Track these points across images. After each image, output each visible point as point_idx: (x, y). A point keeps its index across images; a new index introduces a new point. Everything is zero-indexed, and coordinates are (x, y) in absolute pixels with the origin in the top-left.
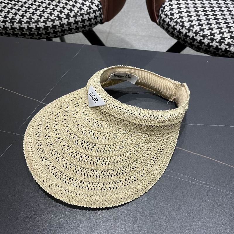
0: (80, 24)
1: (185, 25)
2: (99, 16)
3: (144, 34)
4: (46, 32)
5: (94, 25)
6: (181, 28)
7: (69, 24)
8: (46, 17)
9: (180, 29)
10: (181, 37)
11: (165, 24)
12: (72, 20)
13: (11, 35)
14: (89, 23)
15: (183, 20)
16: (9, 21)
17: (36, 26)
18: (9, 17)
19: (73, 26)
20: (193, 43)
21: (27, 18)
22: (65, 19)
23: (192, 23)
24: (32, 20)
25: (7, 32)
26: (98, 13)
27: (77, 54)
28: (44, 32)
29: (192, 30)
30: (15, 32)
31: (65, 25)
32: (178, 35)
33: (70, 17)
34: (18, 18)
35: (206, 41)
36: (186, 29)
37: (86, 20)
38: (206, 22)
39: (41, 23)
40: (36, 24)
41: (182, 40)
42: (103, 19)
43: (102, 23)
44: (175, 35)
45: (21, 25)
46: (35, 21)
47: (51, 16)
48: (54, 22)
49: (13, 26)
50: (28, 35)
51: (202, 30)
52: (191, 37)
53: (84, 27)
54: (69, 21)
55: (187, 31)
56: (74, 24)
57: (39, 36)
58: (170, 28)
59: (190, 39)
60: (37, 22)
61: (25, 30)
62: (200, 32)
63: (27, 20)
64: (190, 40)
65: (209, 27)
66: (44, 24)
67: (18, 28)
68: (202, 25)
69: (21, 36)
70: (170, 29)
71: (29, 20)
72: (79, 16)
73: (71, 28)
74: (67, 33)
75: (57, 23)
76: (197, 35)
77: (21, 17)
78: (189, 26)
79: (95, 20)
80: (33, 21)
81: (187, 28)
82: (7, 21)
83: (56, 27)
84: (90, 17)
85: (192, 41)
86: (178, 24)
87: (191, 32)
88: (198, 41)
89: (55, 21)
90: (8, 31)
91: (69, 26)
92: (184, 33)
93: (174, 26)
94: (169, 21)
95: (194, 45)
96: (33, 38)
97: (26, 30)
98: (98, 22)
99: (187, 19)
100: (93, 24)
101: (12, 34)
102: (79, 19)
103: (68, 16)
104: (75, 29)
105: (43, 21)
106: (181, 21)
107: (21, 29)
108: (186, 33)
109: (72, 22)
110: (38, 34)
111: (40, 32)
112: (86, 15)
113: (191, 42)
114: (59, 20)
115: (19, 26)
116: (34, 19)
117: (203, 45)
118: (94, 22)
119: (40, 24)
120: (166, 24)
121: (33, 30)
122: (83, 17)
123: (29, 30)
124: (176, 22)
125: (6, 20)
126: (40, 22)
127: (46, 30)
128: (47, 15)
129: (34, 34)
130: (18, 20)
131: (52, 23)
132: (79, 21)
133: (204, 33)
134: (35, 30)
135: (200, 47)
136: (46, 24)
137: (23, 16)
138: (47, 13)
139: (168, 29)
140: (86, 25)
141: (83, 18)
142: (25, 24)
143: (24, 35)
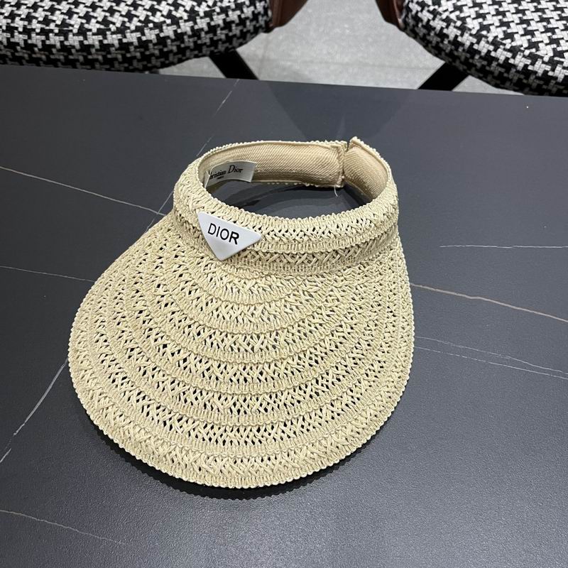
0: (221, 34)
1: (470, 26)
2: (262, 12)
3: (346, 60)
4: (142, 54)
5: (252, 34)
6: (459, 33)
7: (196, 33)
8: (142, 18)
9: (456, 36)
10: (460, 54)
11: (420, 25)
12: (202, 23)
13: (59, 64)
14: (241, 31)
15: (462, 15)
16: (56, 31)
17: (120, 40)
18: (54, 21)
19: (205, 39)
20: (487, 68)
21: (98, 22)
22: (186, 21)
23: (484, 20)
24: (111, 26)
25: (52, 57)
26: (260, 7)
27: (223, 102)
28: (138, 55)
29: (487, 37)
30: (71, 57)
31: (185, 37)
32: (451, 50)
33: (197, 17)
34: (76, 22)
35: (520, 61)
36: (471, 35)
37: (233, 22)
38: (516, 18)
39: (132, 32)
40: (119, 36)
41: (461, 62)
42: (270, 20)
43: (268, 29)
44: (445, 51)
45: (86, 38)
46: (117, 28)
47: (154, 15)
48: (161, 31)
49: (66, 43)
50: (101, 64)
51: (510, 36)
52: (483, 54)
53: (229, 39)
54: (196, 27)
55: (475, 40)
56: (207, 33)
57: (126, 65)
58: (432, 34)
59: (481, 57)
60: (122, 30)
61: (93, 51)
62: (504, 42)
63: (98, 26)
64: (481, 60)
65: (525, 29)
66: (138, 34)
67: (78, 46)
68: (507, 24)
69: (84, 67)
70: (433, 37)
71: (102, 27)
72: (218, 14)
73: (199, 42)
74: (191, 54)
75: (169, 31)
76: (499, 48)
77: (84, 21)
78: (478, 27)
79: (254, 23)
80: (113, 28)
81: (474, 32)
82: (51, 31)
83: (166, 43)
84: (243, 16)
85: (485, 63)
86: (452, 24)
87: (483, 43)
88: (501, 62)
89: (164, 27)
90: (53, 54)
91: (196, 38)
92: (468, 44)
93: (442, 28)
94: (430, 18)
95: (492, 73)
96: (113, 69)
97: (97, 50)
98: (261, 27)
99: (472, 12)
100: (248, 31)
101: (63, 61)
102: (218, 20)
103: (193, 15)
104: (208, 47)
105: (136, 27)
106: (458, 18)
107: (85, 48)
108: (472, 44)
109: (202, 29)
110: (125, 59)
111: (128, 55)
112: (233, 10)
113: (483, 66)
114: (172, 24)
115: (81, 42)
116: (114, 24)
117: (511, 72)
118: (251, 28)
119: (128, 35)
120: (423, 26)
121: (113, 49)
122: (227, 15)
123: (104, 51)
124: (448, 21)
125: (47, 28)
126: (128, 31)
127: (142, 50)
128: (145, 12)
129: (116, 59)
130: (77, 27)
131: (157, 31)
132: (219, 25)
133: (514, 44)
134: (116, 50)
135: (506, 75)
136: (143, 34)
137: (88, 17)
138: (145, 9)
139: (428, 38)
140: (235, 36)
141: (228, 20)
142: (94, 37)
143: (90, 63)
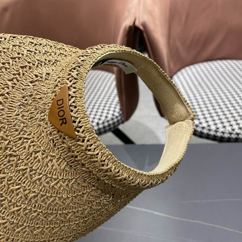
22: (96, 126)
26: (119, 118)
43: (123, 122)
53: (110, 129)
54: (99, 127)
56: (103, 129)
72: (106, 123)
73: (100, 132)
88: (199, 132)
98: (120, 123)
100: (116, 125)
104: (103, 132)
112: (111, 121)
117: (203, 135)
132: (106, 126)
133: (202, 126)
141: (109, 123)
